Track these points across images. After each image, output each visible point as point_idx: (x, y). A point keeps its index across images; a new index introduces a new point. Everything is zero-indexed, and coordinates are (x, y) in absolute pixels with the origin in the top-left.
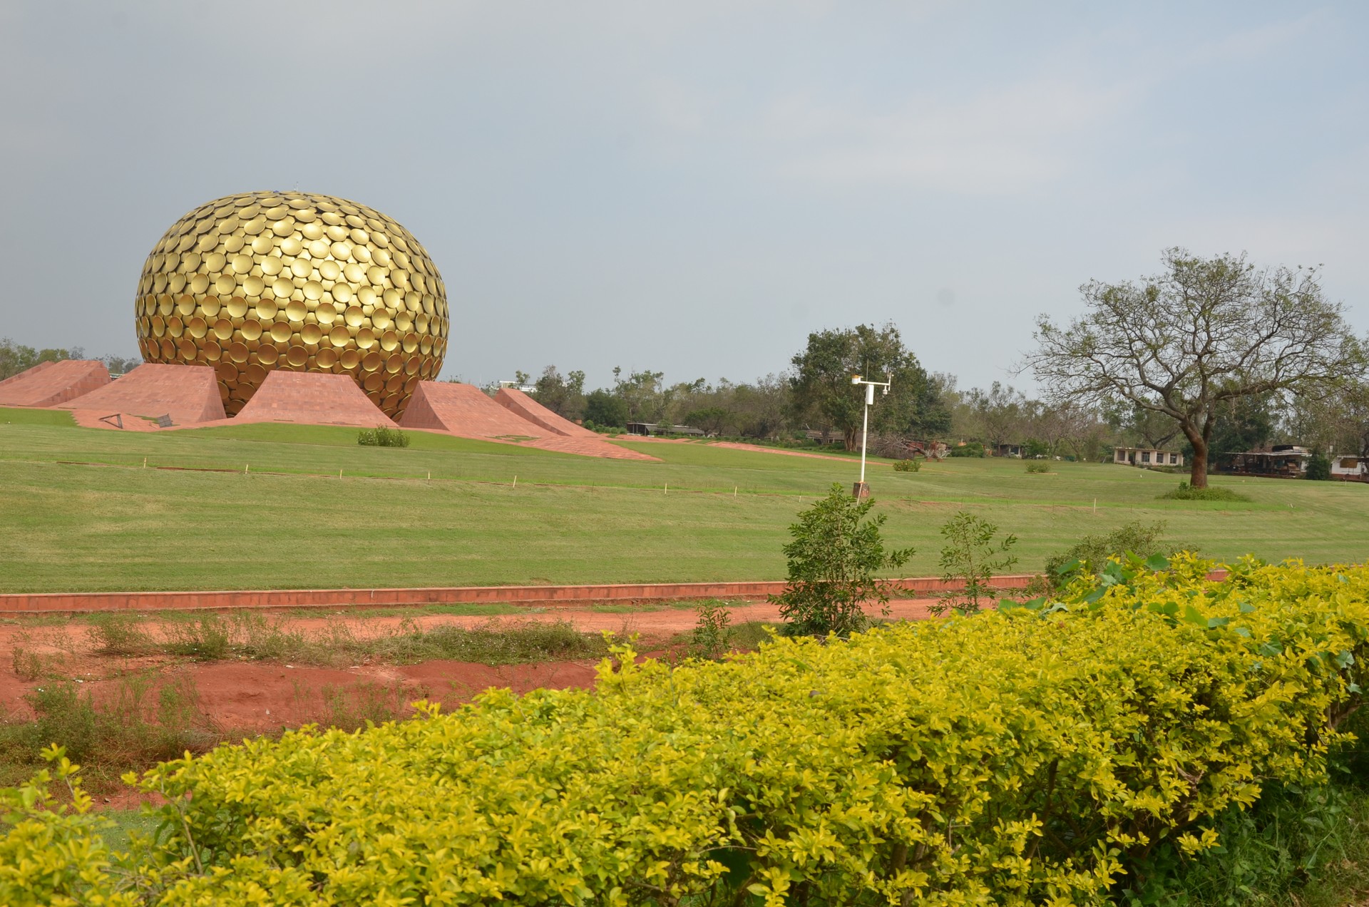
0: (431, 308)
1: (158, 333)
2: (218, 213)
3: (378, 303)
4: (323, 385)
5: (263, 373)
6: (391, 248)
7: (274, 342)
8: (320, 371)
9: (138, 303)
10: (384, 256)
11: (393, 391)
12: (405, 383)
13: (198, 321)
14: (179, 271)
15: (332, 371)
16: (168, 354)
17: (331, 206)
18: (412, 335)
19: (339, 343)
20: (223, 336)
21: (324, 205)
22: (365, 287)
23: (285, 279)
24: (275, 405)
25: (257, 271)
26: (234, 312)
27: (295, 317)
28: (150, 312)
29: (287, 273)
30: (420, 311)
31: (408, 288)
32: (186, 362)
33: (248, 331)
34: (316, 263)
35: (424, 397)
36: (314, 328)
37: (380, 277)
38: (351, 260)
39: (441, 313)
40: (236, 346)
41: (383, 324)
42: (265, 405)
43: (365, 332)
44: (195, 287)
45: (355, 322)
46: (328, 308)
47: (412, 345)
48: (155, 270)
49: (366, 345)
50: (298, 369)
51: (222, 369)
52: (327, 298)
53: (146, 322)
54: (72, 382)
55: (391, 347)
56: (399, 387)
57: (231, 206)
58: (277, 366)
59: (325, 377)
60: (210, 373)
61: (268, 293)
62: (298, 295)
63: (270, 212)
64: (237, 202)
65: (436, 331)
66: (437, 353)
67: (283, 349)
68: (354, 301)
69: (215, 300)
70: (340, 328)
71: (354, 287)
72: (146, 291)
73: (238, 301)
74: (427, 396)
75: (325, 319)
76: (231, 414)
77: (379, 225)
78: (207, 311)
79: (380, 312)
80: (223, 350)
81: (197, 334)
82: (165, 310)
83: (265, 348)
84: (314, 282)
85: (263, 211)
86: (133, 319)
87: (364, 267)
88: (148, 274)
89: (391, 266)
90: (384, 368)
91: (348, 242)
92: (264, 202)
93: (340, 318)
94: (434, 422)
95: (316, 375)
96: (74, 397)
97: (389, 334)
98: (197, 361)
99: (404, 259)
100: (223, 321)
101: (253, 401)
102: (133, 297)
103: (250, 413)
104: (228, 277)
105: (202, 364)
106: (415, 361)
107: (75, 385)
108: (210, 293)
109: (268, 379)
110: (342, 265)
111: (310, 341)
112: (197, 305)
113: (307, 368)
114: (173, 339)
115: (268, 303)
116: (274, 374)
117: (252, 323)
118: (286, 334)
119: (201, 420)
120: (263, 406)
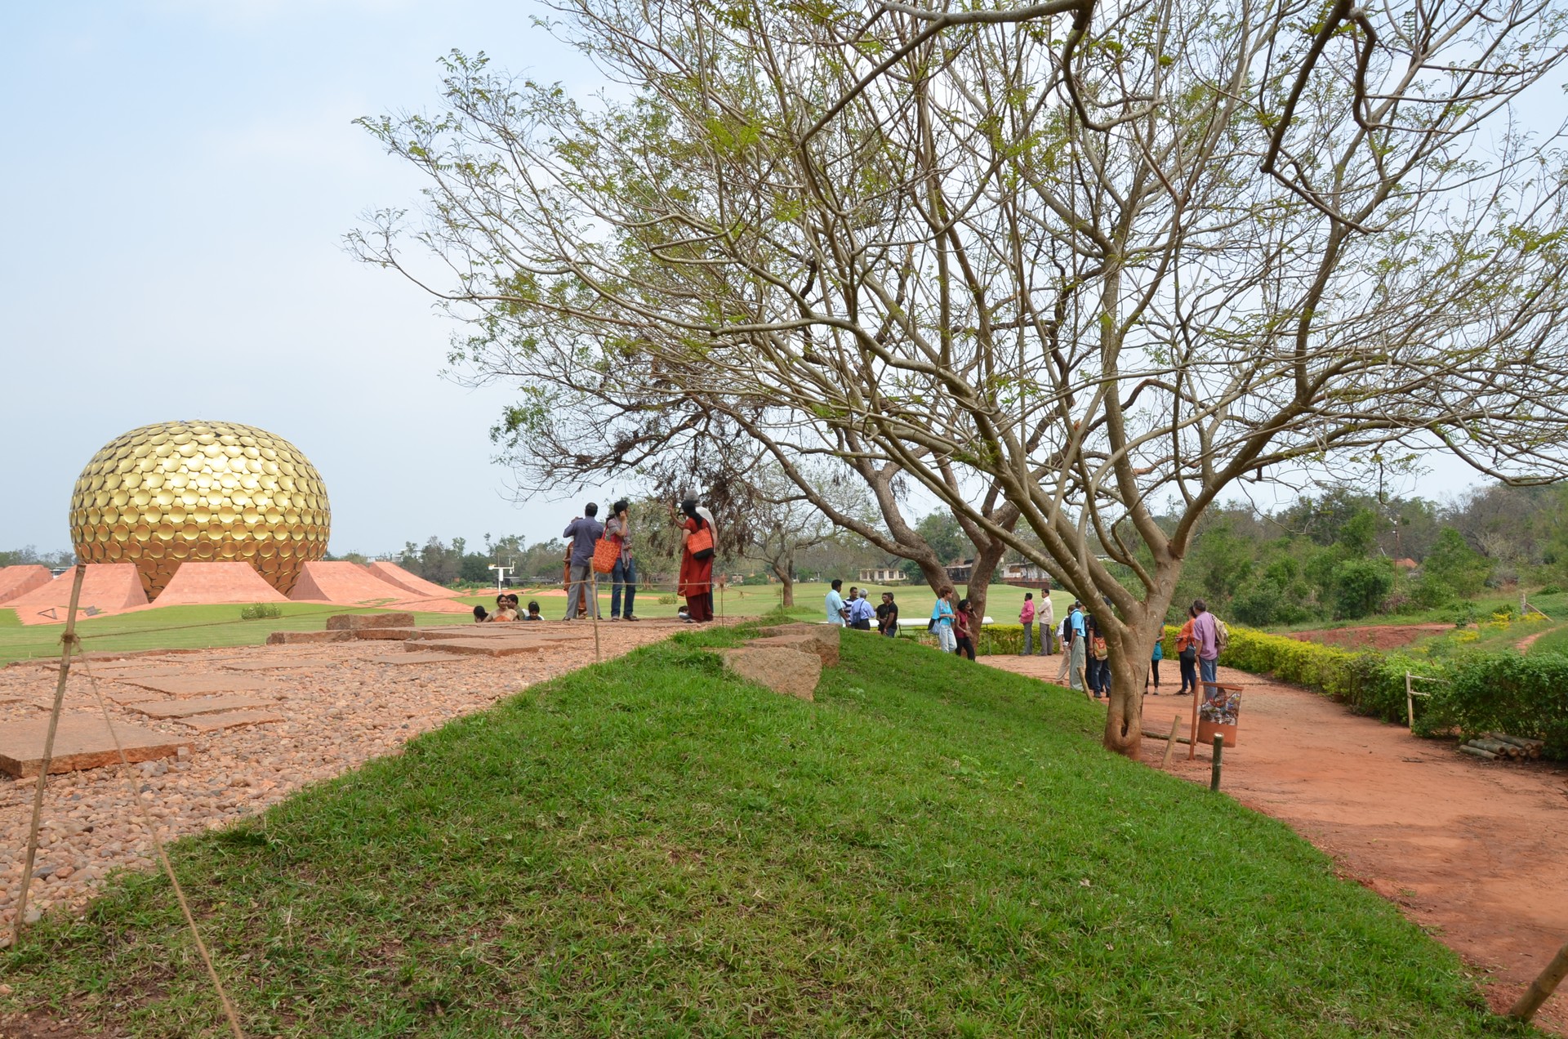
0: (313, 504)
1: (88, 539)
2: (135, 441)
3: (270, 503)
4: (226, 571)
5: (176, 565)
6: (278, 459)
7: (185, 540)
8: (225, 560)
9: (72, 515)
10: (273, 467)
11: (287, 572)
12: (296, 565)
13: (121, 527)
14: (104, 489)
15: (235, 559)
16: (98, 555)
17: (227, 430)
18: (299, 526)
19: (240, 537)
20: (143, 538)
21: (221, 430)
22: (258, 492)
23: (192, 490)
24: (186, 590)
25: (168, 485)
26: (152, 519)
27: (202, 519)
28: (81, 522)
29: (192, 485)
30: (305, 507)
31: (294, 490)
32: (114, 561)
33: (164, 533)
34: (216, 476)
35: (309, 575)
36: (218, 526)
37: (270, 484)
38: (246, 472)
39: (323, 507)
40: (153, 545)
41: (274, 520)
42: (178, 590)
43: (261, 526)
44: (118, 501)
45: (252, 520)
46: (228, 510)
47: (299, 533)
48: (83, 489)
49: (261, 537)
50: (206, 560)
51: (142, 566)
52: (227, 502)
53: (78, 533)
54: (17, 584)
55: (282, 537)
56: (292, 566)
57: (143, 435)
58: (187, 560)
59: (227, 565)
60: (131, 568)
61: (178, 502)
62: (203, 502)
63: (177, 438)
64: (150, 432)
65: (319, 521)
66: (321, 539)
67: (193, 544)
68: (249, 503)
69: (133, 510)
70: (240, 525)
71: (251, 492)
72: (77, 505)
73: (154, 509)
74: (312, 574)
75: (227, 519)
76: (151, 599)
77: (268, 442)
78: (129, 519)
79: (272, 511)
80: (143, 549)
81: (122, 538)
82: (93, 520)
83: (177, 545)
84: (216, 491)
85: (171, 437)
86: (68, 528)
87: (256, 477)
88: (78, 491)
89: (279, 474)
90: (278, 554)
91: (242, 457)
92: (172, 430)
93: (239, 517)
94: (316, 593)
95: (220, 564)
96: (19, 595)
97: (281, 527)
98: (121, 560)
99: (289, 468)
100: (141, 526)
101: (168, 588)
102: (68, 510)
103: (165, 598)
104: (144, 492)
105: (127, 562)
106: (303, 546)
107: (20, 586)
108: (130, 504)
109: (180, 570)
110: (238, 476)
111: (216, 537)
112: (120, 515)
113: (213, 559)
114: (102, 543)
115: (178, 510)
116: (185, 565)
117: (165, 526)
118: (194, 533)
119: (125, 606)
120: (177, 591)
